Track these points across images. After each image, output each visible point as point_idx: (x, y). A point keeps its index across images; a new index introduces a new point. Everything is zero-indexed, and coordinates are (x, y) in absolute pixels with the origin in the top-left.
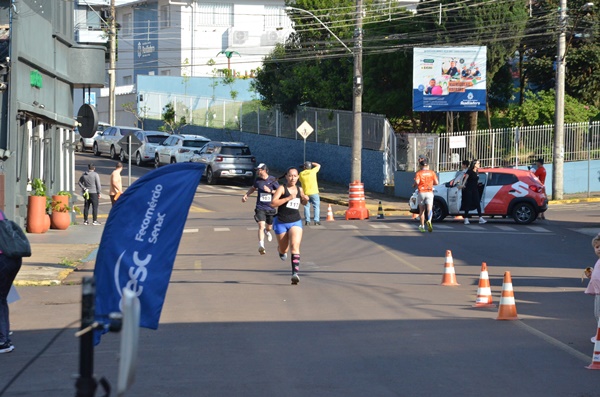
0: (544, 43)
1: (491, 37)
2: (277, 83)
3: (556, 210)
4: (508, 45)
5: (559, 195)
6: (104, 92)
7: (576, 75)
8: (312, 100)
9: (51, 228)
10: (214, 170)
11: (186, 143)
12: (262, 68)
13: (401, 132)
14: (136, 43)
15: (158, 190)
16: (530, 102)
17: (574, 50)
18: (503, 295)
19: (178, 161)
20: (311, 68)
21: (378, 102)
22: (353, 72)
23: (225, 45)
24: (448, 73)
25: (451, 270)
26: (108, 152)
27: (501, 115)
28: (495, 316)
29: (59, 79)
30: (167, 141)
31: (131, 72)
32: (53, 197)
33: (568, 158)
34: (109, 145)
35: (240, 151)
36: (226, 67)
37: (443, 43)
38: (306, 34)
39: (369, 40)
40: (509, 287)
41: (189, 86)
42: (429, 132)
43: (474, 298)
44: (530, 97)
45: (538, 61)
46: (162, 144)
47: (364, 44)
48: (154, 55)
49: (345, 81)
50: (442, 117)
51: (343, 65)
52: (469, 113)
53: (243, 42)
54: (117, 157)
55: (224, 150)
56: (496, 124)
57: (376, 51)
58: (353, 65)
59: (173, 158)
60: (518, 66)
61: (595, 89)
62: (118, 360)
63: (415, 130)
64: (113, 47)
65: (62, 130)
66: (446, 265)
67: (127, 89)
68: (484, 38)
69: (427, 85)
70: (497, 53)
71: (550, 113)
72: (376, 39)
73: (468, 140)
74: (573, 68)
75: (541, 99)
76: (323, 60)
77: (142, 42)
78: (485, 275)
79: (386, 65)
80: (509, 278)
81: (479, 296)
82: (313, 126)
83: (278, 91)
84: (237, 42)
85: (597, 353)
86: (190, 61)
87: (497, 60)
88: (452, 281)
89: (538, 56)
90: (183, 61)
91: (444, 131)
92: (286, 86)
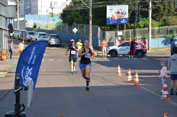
0: (145, 4)
1: (129, 2)
2: (67, 17)
3: (149, 53)
4: (134, 5)
5: (150, 48)
6: (16, 20)
7: (154, 13)
8: (77, 21)
9: (1, 60)
10: (49, 42)
11: (40, 35)
12: (62, 12)
13: (103, 30)
14: (25, 5)
15: (34, 48)
16: (141, 21)
17: (154, 6)
18: (135, 78)
19: (38, 40)
20: (77, 12)
21: (96, 22)
22: (89, 13)
23: (51, 6)
24: (117, 13)
25: (119, 71)
26: (17, 38)
27: (132, 25)
28: (133, 84)
29: (2, 16)
30: (34, 34)
31: (23, 14)
32: (1, 51)
33: (153, 38)
34: (17, 35)
35: (56, 37)
36: (51, 12)
37: (115, 4)
38: (75, 2)
39: (94, 4)
40: (137, 76)
41: (40, 18)
42: (111, 30)
43: (127, 79)
44: (141, 20)
45: (143, 9)
46: (33, 35)
47: (92, 5)
48: (30, 9)
49: (87, 16)
50: (115, 26)
51: (86, 11)
52: (123, 25)
53: (56, 5)
54: (20, 39)
55: (51, 36)
56: (131, 28)
57: (96, 7)
58: (89, 11)
59: (36, 39)
60: (137, 11)
61: (160, 17)
62: (27, 98)
63: (107, 30)
64: (18, 6)
65: (3, 31)
66: (118, 70)
67: (22, 19)
68: (127, 3)
69: (111, 17)
70: (131, 7)
71: (147, 24)
72: (96, 3)
73: (123, 33)
74: (154, 11)
75: (144, 20)
76: (80, 10)
77: (26, 5)
78: (130, 72)
79: (99, 11)
80: (137, 73)
81: (128, 78)
82: (77, 29)
83: (67, 19)
84: (55, 5)
85: (163, 95)
86: (41, 10)
87: (131, 9)
88: (120, 74)
89: (143, 8)
90: (39, 10)
91: (116, 30)
92: (69, 17)
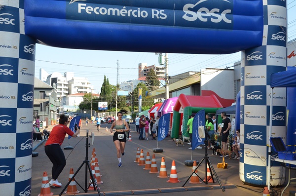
7: (118, 106)
8: (86, 108)
9: (54, 124)
12: (79, 105)
17: (118, 103)
20: (86, 105)
21: (94, 109)
22: (91, 105)
24: (103, 105)
36: (75, 104)
37: (102, 102)
48: (65, 103)
52: (105, 110)
53: (77, 101)
56: (109, 111)
57: (94, 103)
63: (99, 112)
65: (55, 112)
66: (106, 129)
67: (62, 107)
68: (107, 101)
69: (100, 107)
73: (105, 113)
75: (114, 108)
82: (86, 112)
87: (109, 104)
89: (114, 103)
90: (69, 104)
91: (102, 112)
92: (82, 106)
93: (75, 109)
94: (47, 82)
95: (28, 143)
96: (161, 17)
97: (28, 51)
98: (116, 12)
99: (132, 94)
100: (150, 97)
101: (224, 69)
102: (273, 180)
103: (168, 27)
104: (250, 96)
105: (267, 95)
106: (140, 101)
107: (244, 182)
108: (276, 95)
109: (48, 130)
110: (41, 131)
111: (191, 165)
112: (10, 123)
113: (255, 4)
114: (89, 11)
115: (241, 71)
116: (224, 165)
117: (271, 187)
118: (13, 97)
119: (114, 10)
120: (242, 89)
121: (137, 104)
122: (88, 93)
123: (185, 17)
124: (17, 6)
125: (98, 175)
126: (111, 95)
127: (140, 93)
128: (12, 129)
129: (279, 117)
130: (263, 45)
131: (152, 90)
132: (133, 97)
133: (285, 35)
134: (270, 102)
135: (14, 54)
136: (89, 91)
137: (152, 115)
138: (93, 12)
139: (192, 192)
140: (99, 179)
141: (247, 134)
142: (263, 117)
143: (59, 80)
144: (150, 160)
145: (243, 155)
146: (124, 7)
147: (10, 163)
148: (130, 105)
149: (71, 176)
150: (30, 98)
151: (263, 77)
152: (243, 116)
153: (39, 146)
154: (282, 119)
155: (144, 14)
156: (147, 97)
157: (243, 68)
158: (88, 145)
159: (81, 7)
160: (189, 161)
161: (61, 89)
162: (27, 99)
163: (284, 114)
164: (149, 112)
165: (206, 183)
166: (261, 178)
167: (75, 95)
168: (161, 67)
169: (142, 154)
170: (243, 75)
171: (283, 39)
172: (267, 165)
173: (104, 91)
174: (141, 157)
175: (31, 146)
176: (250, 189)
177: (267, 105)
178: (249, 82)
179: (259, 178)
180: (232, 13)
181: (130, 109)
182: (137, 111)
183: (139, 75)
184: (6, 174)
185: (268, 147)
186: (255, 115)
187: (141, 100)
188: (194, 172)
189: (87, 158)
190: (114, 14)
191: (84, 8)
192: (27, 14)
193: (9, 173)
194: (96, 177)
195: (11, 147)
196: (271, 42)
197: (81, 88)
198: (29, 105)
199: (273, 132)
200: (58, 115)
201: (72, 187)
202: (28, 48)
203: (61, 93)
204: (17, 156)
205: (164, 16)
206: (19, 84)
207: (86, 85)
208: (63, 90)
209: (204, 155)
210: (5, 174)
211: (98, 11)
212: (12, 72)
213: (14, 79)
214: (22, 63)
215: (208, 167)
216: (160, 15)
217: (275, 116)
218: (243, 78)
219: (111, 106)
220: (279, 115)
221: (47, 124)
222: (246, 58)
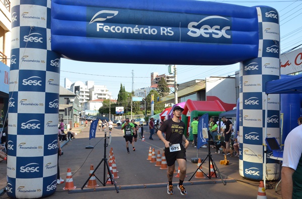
7: (133, 110)
8: (105, 113)
11: (91, 117)
12: (99, 109)
17: (133, 107)
20: (105, 109)
21: (112, 113)
22: (109, 110)
24: (120, 110)
27: (125, 114)
36: (95, 109)
37: (119, 107)
38: (104, 106)
39: (111, 106)
41: (91, 111)
46: (88, 117)
48: (87, 108)
50: (119, 114)
52: (122, 114)
53: (97, 106)
63: (116, 116)
64: (82, 107)
65: (78, 116)
67: (84, 112)
68: (123, 106)
69: (117, 111)
73: (122, 117)
75: (129, 112)
77: (85, 106)
79: (113, 109)
87: (125, 108)
89: (129, 108)
90: (90, 109)
92: (102, 111)
93: (95, 113)
94: (71, 89)
95: (54, 143)
96: (168, 34)
97: (54, 64)
98: (130, 30)
99: (145, 100)
100: (161, 102)
101: (227, 77)
102: (269, 175)
103: (175, 42)
104: (248, 101)
105: (263, 101)
106: (153, 106)
107: (243, 177)
108: (271, 101)
109: (72, 132)
110: (66, 132)
111: (196, 162)
112: (39, 126)
113: (251, 21)
114: (106, 30)
115: (240, 79)
116: (226, 162)
117: (267, 181)
118: (41, 104)
119: (127, 29)
120: (241, 95)
121: (149, 108)
122: (107, 99)
123: (190, 34)
124: (45, 27)
125: (114, 171)
126: (127, 101)
127: (153, 98)
128: (40, 131)
129: (274, 120)
130: (258, 57)
131: (163, 96)
132: (146, 102)
133: (278, 48)
134: (266, 107)
135: (42, 67)
136: (107, 97)
137: (163, 118)
138: (109, 30)
139: (197, 186)
140: (116, 174)
141: (246, 135)
142: (259, 120)
143: (82, 88)
144: (160, 158)
145: (242, 153)
146: (137, 26)
147: (39, 161)
148: (144, 109)
149: (92, 172)
150: (56, 105)
151: (259, 85)
152: (242, 119)
153: (64, 146)
154: (277, 121)
155: (154, 31)
156: (158, 103)
157: (242, 77)
158: (106, 145)
159: (99, 26)
160: (195, 159)
161: (83, 96)
162: (53, 106)
163: (278, 117)
164: (160, 115)
165: (210, 178)
166: (258, 173)
167: (95, 101)
168: (171, 75)
169: (153, 153)
170: (242, 83)
171: (276, 51)
172: (264, 162)
173: (121, 97)
174: (153, 155)
175: (56, 146)
176: (248, 183)
177: (263, 109)
178: (246, 89)
179: (256, 174)
180: (231, 29)
181: (144, 112)
182: (150, 114)
183: (151, 83)
184: (36, 170)
185: (264, 146)
186: (252, 118)
187: (153, 104)
188: (199, 168)
189: (105, 156)
190: (127, 32)
191: (102, 27)
192: (53, 33)
193: (38, 169)
194: (113, 173)
195: (40, 147)
196: (265, 54)
197: (101, 94)
198: (55, 111)
199: (268, 133)
200: (80, 118)
201: (93, 182)
202: (54, 62)
203: (83, 100)
204: (45, 154)
205: (171, 33)
206: (46, 93)
207: (105, 92)
208: (85, 96)
209: (208, 153)
210: (34, 170)
211: (114, 29)
212: (40, 83)
213: (42, 88)
214: (49, 75)
215: (211, 164)
216: (167, 32)
217: (270, 119)
218: (242, 86)
219: (127, 111)
220: (274, 118)
221: (71, 126)
222: (244, 68)
